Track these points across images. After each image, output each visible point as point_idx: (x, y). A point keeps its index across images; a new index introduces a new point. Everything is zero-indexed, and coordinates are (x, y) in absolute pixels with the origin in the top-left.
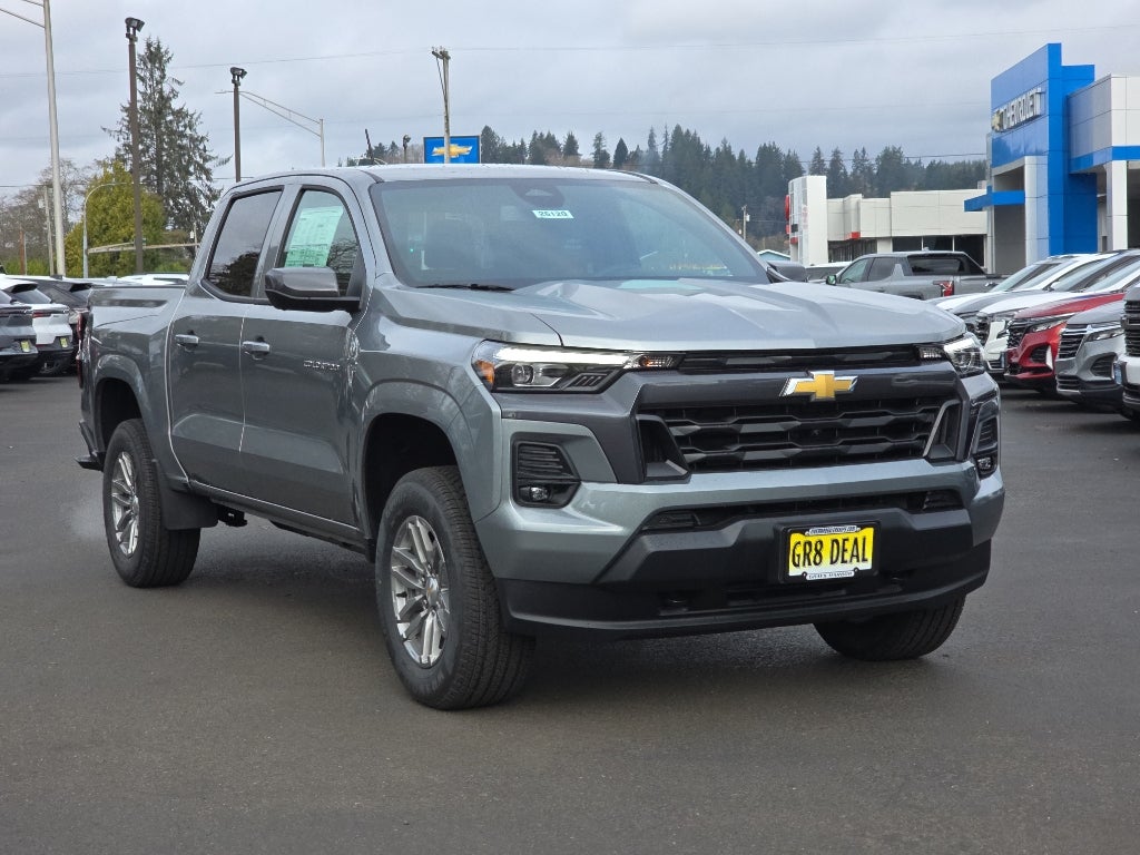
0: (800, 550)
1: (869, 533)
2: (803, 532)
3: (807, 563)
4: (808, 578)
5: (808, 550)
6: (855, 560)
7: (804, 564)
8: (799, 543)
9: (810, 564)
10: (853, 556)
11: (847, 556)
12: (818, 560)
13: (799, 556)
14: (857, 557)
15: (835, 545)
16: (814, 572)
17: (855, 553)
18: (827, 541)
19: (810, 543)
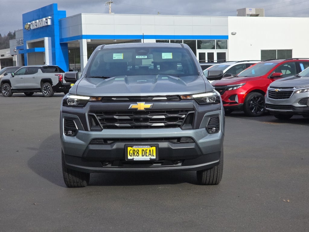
0: (131, 152)
1: (154, 148)
2: (132, 147)
3: (134, 155)
4: (134, 160)
5: (134, 152)
6: (150, 156)
7: (133, 156)
8: (131, 150)
9: (135, 156)
10: (149, 154)
11: (147, 154)
12: (138, 155)
13: (131, 153)
14: (151, 155)
15: (143, 151)
16: (136, 158)
17: (150, 154)
18: (140, 150)
19: (135, 150)
